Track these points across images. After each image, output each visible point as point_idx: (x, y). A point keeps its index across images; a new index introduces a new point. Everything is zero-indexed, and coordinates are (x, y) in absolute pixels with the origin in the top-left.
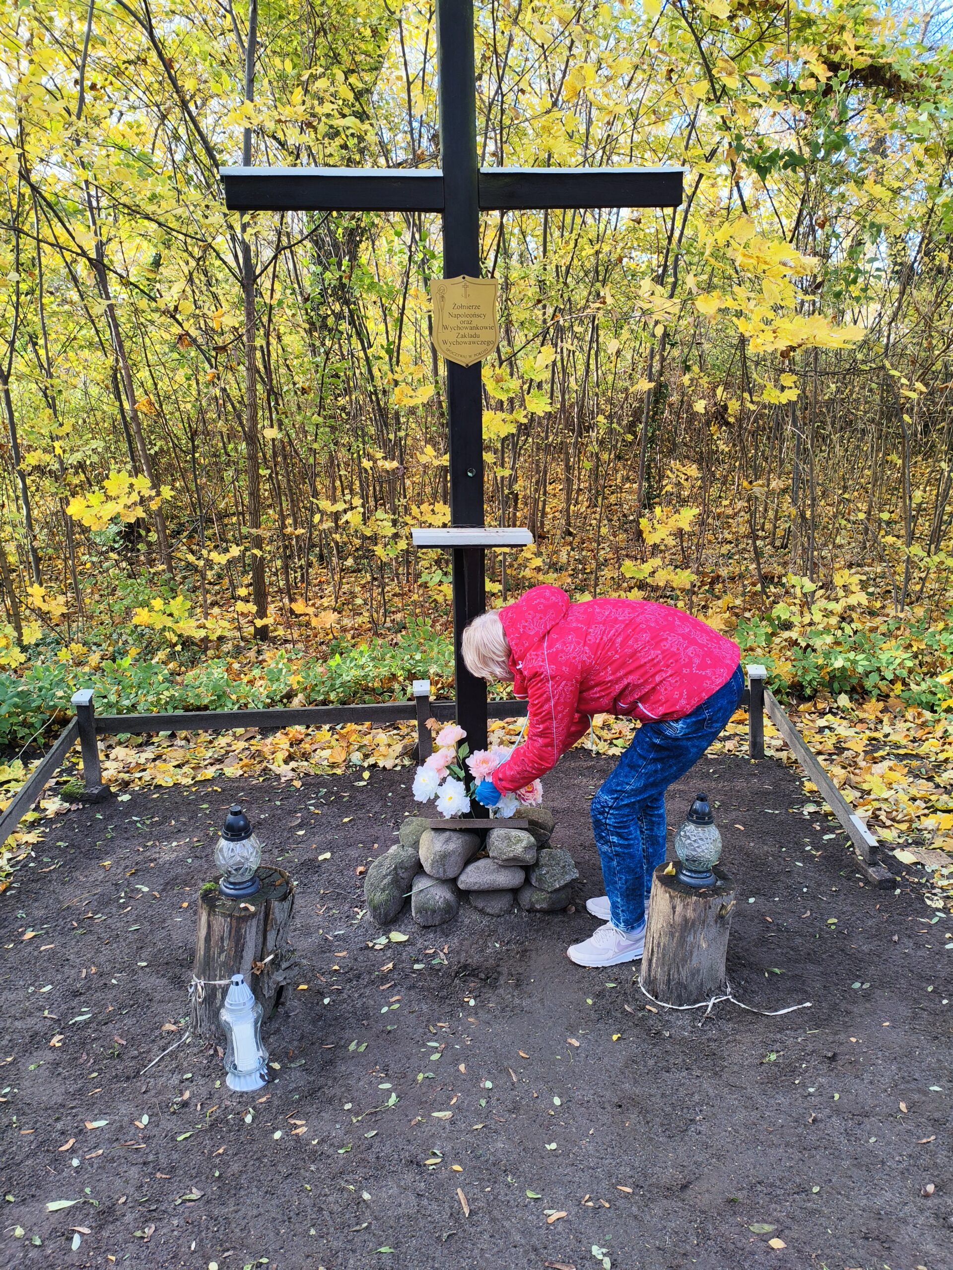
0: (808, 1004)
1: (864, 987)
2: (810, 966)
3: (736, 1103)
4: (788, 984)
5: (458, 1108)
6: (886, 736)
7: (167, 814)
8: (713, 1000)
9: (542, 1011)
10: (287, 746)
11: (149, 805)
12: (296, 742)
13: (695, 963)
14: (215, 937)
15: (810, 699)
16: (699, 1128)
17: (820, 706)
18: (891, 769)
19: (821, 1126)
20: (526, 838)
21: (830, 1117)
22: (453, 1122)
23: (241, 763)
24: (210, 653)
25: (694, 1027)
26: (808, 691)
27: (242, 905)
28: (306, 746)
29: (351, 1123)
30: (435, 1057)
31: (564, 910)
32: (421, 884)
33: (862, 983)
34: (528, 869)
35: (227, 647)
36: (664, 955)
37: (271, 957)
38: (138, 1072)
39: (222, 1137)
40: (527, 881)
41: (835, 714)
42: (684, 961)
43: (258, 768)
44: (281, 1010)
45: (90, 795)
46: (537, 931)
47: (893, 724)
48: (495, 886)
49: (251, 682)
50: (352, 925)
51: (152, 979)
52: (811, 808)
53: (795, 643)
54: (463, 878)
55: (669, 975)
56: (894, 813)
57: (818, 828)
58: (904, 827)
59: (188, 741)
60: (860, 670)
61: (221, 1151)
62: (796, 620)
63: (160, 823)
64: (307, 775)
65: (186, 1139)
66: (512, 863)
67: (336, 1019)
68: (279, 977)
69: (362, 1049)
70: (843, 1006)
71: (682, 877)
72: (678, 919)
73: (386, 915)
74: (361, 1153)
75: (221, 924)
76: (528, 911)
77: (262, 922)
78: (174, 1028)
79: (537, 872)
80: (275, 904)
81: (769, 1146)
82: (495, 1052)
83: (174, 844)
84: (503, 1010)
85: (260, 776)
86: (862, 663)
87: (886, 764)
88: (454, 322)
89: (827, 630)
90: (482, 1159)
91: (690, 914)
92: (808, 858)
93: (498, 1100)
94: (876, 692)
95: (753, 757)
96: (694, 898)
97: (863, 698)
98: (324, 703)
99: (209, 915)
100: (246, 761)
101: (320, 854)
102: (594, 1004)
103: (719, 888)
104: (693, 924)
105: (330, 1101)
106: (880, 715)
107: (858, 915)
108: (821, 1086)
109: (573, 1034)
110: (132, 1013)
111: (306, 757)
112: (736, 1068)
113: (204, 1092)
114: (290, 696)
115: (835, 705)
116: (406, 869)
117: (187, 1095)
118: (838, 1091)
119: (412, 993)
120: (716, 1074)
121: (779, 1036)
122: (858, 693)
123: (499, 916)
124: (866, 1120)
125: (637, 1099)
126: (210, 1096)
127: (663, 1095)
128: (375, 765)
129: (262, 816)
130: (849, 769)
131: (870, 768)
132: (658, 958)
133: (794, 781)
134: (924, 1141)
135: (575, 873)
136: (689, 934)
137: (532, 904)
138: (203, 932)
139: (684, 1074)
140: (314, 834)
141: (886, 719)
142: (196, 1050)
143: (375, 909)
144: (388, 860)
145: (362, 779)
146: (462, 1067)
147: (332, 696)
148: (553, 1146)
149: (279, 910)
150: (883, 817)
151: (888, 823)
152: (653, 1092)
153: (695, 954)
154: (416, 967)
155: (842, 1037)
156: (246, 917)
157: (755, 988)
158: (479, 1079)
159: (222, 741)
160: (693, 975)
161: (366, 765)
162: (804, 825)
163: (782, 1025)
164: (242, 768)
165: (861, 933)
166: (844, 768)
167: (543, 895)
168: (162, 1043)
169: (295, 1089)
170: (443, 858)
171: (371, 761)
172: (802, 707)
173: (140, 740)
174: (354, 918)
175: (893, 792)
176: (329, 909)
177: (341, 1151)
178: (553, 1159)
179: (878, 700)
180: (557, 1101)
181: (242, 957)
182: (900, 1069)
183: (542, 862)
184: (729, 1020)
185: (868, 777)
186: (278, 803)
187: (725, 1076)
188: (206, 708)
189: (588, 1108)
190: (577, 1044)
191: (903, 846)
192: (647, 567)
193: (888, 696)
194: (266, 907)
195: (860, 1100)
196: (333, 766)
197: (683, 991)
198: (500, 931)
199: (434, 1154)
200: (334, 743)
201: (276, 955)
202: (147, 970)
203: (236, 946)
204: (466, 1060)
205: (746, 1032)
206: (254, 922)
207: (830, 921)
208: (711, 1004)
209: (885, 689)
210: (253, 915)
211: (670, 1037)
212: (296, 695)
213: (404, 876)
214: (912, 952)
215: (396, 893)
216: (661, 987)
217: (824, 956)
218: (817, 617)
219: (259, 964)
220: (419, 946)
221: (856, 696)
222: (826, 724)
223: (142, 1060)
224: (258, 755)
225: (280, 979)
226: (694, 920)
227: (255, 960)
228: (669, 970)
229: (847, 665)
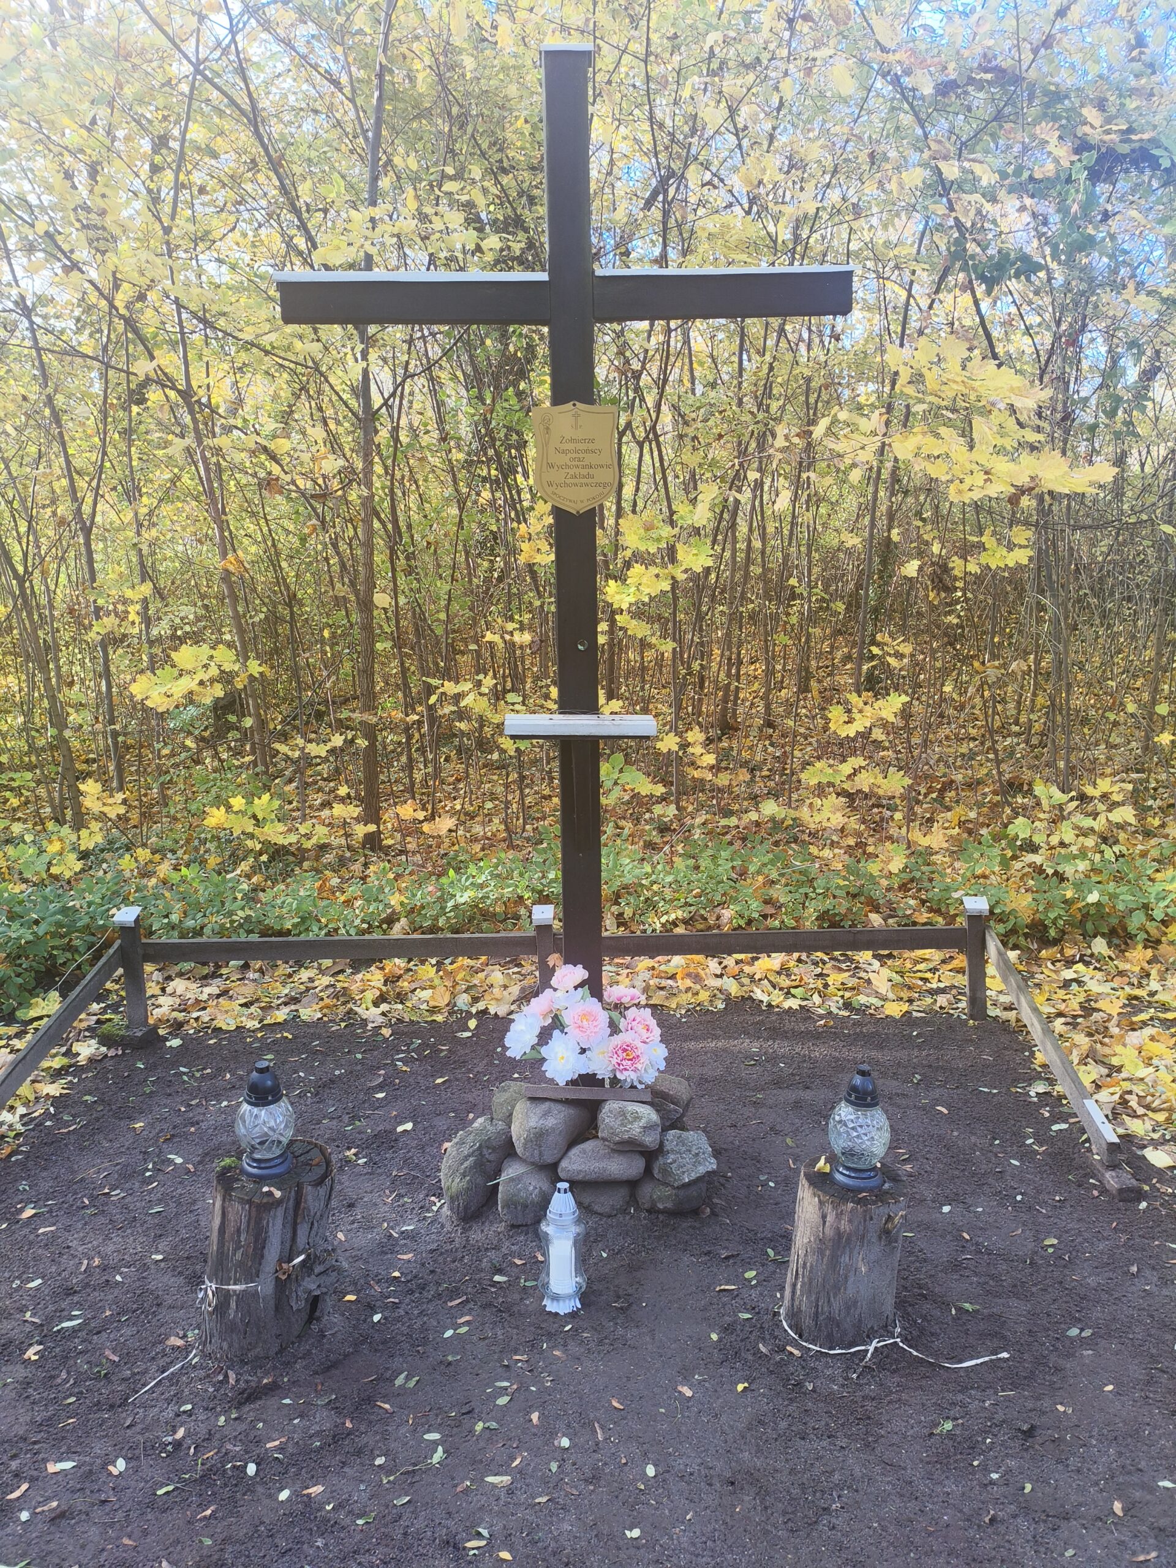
0: (1005, 1355)
1: (1084, 1334)
2: (1014, 1302)
3: (889, 1488)
4: (982, 1326)
5: (520, 1471)
6: (1152, 994)
7: (223, 1065)
8: (874, 1344)
9: (650, 1347)
10: (380, 984)
11: (203, 1054)
12: (392, 980)
13: (850, 1292)
14: (231, 1229)
15: (1055, 942)
16: (834, 1520)
17: (1069, 952)
18: (1152, 1039)
19: (1002, 1529)
20: (648, 1114)
21: (1015, 1516)
22: (510, 1491)
23: (321, 1004)
24: (306, 865)
25: (847, 1379)
26: (1052, 933)
27: (265, 1189)
28: (404, 984)
29: (381, 1485)
30: (503, 1401)
31: (696, 1212)
32: (511, 1171)
33: (1082, 1330)
34: (651, 1155)
35: (329, 858)
36: (811, 1280)
37: (302, 1257)
38: (126, 1399)
39: (214, 1494)
40: (648, 1171)
41: (1087, 964)
42: (837, 1288)
43: (342, 1010)
44: (315, 1327)
45: (132, 1038)
46: (659, 1238)
47: (1163, 979)
48: (606, 1175)
49: (348, 903)
50: (425, 1218)
52: (1040, 1088)
53: (1039, 870)
54: (564, 1164)
55: (817, 1306)
56: (1149, 1098)
57: (1047, 1115)
58: (1161, 1117)
59: (263, 973)
60: (1122, 906)
61: (208, 1512)
62: (1038, 839)
63: (211, 1077)
64: (400, 1021)
65: (167, 1493)
66: (628, 1147)
67: (384, 1342)
68: (310, 1284)
69: (412, 1384)
70: (1053, 1359)
71: (838, 1177)
72: (829, 1232)
73: (466, 1208)
74: (386, 1526)
75: (238, 1211)
76: (649, 1211)
77: (291, 1212)
78: (180, 1342)
79: (661, 1160)
80: (308, 1189)
81: (926, 1554)
82: (581, 1399)
83: (225, 1103)
84: (600, 1342)
85: (342, 1020)
86: (1126, 898)
87: (1148, 1031)
88: (564, 459)
89: (1083, 853)
90: (540, 1545)
91: (845, 1226)
92: (1026, 1155)
93: (574, 1464)
94: (1142, 936)
95: (972, 1017)
96: (851, 1205)
97: (1126, 944)
98: (434, 929)
99: (224, 1200)
100: (327, 1001)
101: (401, 1123)
102: (720, 1340)
103: (887, 1192)
104: (849, 1240)
105: (359, 1453)
106: (1146, 966)
107: (1086, 1235)
108: (1009, 1471)
109: (686, 1381)
110: (133, 1320)
111: (401, 998)
112: (895, 1439)
113: (202, 1429)
114: (391, 920)
115: (1089, 952)
116: (494, 1149)
117: (181, 1433)
118: (1030, 1481)
119: (487, 1313)
120: (867, 1445)
121: (960, 1397)
122: (1119, 937)
123: (609, 1216)
124: (1064, 1524)
125: (756, 1474)
126: (210, 1435)
127: (792, 1471)
128: (485, 1012)
129: (337, 1073)
130: (1097, 1037)
131: (1122, 1036)
132: (803, 1284)
133: (1023, 1050)
134: (1141, 1558)
135: (712, 1165)
136: (843, 1253)
137: (653, 1203)
138: (217, 1222)
139: (824, 1443)
140: (396, 1098)
141: (1154, 973)
142: (202, 1373)
143: (452, 1199)
144: (472, 1137)
145: (467, 1029)
146: (535, 1417)
147: (441, 922)
148: (636, 1533)
149: (312, 1197)
150: (1133, 1103)
151: (1141, 1111)
152: (778, 1465)
153: (851, 1280)
154: (497, 1278)
155: (1046, 1403)
156: (270, 1205)
157: (936, 1329)
158: (553, 1435)
159: (305, 975)
160: (848, 1308)
161: (474, 1010)
162: (1027, 1110)
163: (966, 1382)
164: (321, 1009)
165: (1087, 1260)
166: (1090, 1035)
167: (668, 1191)
168: (162, 1362)
169: (318, 1433)
170: (538, 1136)
171: (481, 1006)
172: (1044, 953)
173: (206, 971)
174: (428, 1211)
175: (1151, 1069)
176: (399, 1196)
177: (360, 1522)
178: (632, 1551)
179: (1145, 947)
180: (651, 1471)
181: (262, 1256)
182: (1120, 1454)
183: (668, 1146)
184: (895, 1371)
185: (1119, 1049)
186: (359, 1056)
187: (878, 1451)
188: (288, 933)
189: (688, 1483)
190: (689, 1393)
191: (1156, 1144)
192: (846, 768)
193: (1158, 942)
194: (297, 1193)
195: (1060, 1494)
196: (433, 1010)
197: (835, 1329)
198: (610, 1235)
199: (479, 1534)
200: (437, 982)
201: (308, 1256)
202: (162, 1264)
203: (256, 1241)
204: (542, 1407)
205: (916, 1389)
206: (280, 1212)
207: (1047, 1242)
208: (871, 1349)
209: (1154, 932)
210: (279, 1202)
211: (814, 1391)
212: (398, 920)
213: (492, 1157)
214: (1155, 1289)
215: (479, 1180)
216: (807, 1322)
217: (1034, 1289)
218: (1068, 836)
219: (285, 1266)
220: (504, 1250)
221: (1116, 941)
222: (1075, 976)
223: (134, 1383)
224: (345, 995)
225: (313, 1286)
226: (850, 1235)
227: (280, 1261)
228: (817, 1300)
229: (1105, 899)
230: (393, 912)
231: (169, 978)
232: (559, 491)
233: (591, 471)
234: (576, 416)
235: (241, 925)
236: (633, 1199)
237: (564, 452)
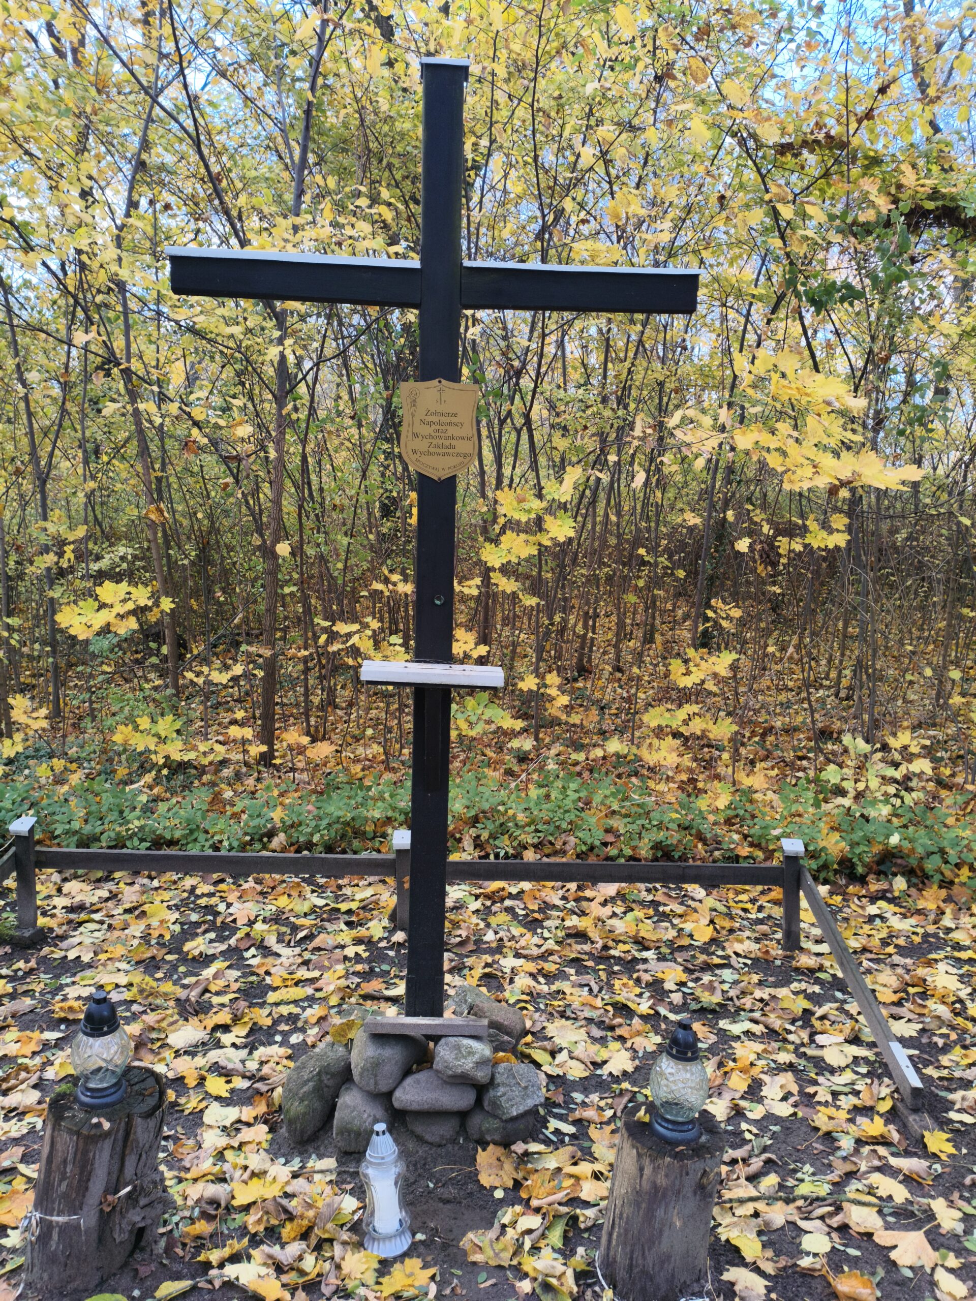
6: (948, 931)
13: (664, 1246)
14: (58, 1159)
15: (861, 879)
17: (873, 889)
20: (482, 1049)
24: (205, 777)
26: (859, 870)
27: (95, 1120)
32: (348, 1097)
34: (481, 1089)
35: (226, 772)
36: (626, 1231)
37: (128, 1189)
40: (479, 1101)
41: (889, 901)
42: (652, 1241)
44: (139, 1257)
45: (21, 938)
47: (956, 918)
48: (438, 1106)
49: (236, 816)
54: (398, 1094)
59: (152, 879)
60: (920, 850)
62: (848, 785)
66: (461, 1081)
68: (135, 1216)
71: (657, 1128)
72: (646, 1185)
73: (302, 1132)
75: (65, 1142)
76: (477, 1142)
77: (120, 1143)
79: (492, 1093)
80: (138, 1121)
86: (923, 842)
88: (427, 430)
89: (886, 799)
91: (661, 1180)
94: (938, 877)
96: (668, 1159)
97: (923, 883)
99: (53, 1130)
103: (703, 1146)
106: (942, 905)
116: (333, 1075)
122: (917, 876)
123: (440, 1146)
132: (619, 1236)
135: (540, 1098)
136: (660, 1206)
137: (482, 1134)
138: (46, 1151)
141: (948, 911)
143: (290, 1122)
144: (312, 1062)
149: (142, 1130)
153: (666, 1234)
156: (98, 1136)
160: (662, 1263)
167: (496, 1124)
170: (375, 1066)
172: (851, 889)
179: (940, 887)
181: (87, 1189)
183: (499, 1079)
192: (682, 714)
193: (952, 883)
194: (127, 1124)
197: (649, 1283)
198: (439, 1166)
201: (135, 1188)
203: (81, 1173)
206: (107, 1145)
209: (948, 873)
210: (108, 1134)
212: (277, 834)
213: (330, 1083)
215: (317, 1105)
216: (621, 1274)
218: (874, 783)
219: (110, 1198)
221: (914, 880)
222: (878, 912)
225: (137, 1218)
226: (666, 1189)
227: (106, 1192)
228: (632, 1252)
229: (906, 845)
230: (274, 828)
231: (65, 880)
232: (424, 459)
233: (454, 443)
234: (441, 391)
235: (135, 834)
236: (463, 1127)
237: (430, 424)
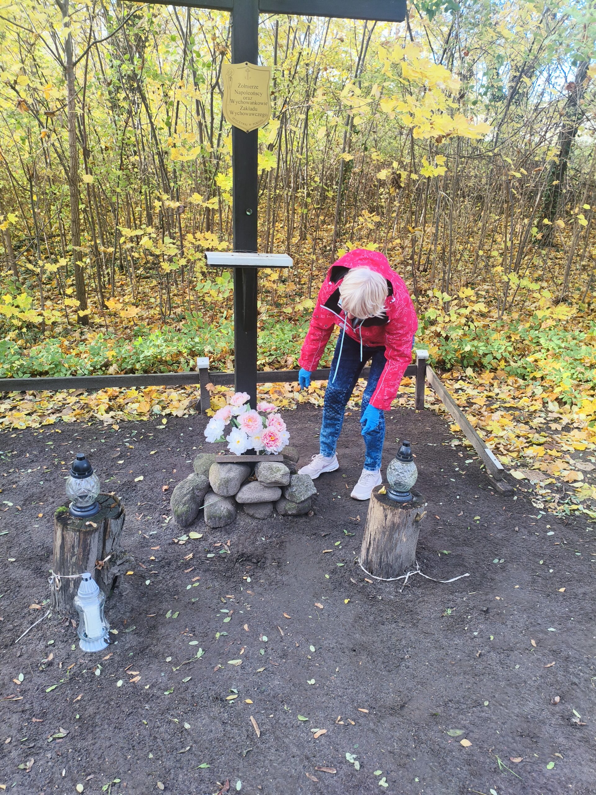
0: (467, 575)
1: (501, 562)
2: (466, 549)
3: (429, 645)
4: (454, 561)
5: (246, 657)
6: (497, 394)
7: (24, 449)
8: (409, 574)
9: (296, 584)
10: (107, 401)
11: (10, 443)
12: (113, 398)
13: (398, 551)
14: (68, 546)
15: (449, 370)
16: (407, 664)
17: (455, 375)
18: (502, 416)
19: (485, 658)
20: (284, 469)
21: (489, 652)
22: (243, 667)
23: (75, 413)
24: (47, 333)
25: (397, 592)
26: (449, 366)
27: (87, 523)
28: (120, 400)
29: (172, 672)
30: (227, 620)
31: (306, 514)
32: (210, 500)
33: (500, 560)
34: (284, 488)
35: (59, 329)
36: (378, 547)
37: (109, 557)
38: (14, 641)
39: (79, 687)
40: (283, 496)
41: (464, 380)
42: (391, 549)
43: (87, 416)
44: (116, 591)
46: (289, 528)
47: (499, 387)
48: (262, 499)
49: (78, 355)
50: (162, 527)
51: (20, 571)
52: (455, 442)
53: (438, 335)
54: (240, 495)
55: (381, 559)
56: (509, 446)
57: (462, 456)
58: (515, 455)
59: (35, 396)
60: (481, 352)
61: (79, 698)
62: (440, 319)
63: (18, 456)
64: (122, 421)
65: (52, 690)
66: (273, 485)
67: (156, 595)
68: (115, 570)
69: (176, 616)
70: (489, 575)
71: (391, 495)
72: (388, 523)
73: (186, 521)
74: (181, 694)
75: (72, 536)
76: (283, 515)
77: (102, 534)
78: (38, 607)
79: (290, 490)
80: (111, 521)
81: (454, 675)
82: (267, 615)
83: (30, 471)
84: (270, 584)
85: (88, 421)
86: (482, 348)
87: (499, 413)
88: (239, 98)
89: (459, 327)
90: (265, 693)
91: (397, 520)
92: (457, 476)
93: (272, 649)
94: (489, 367)
95: (417, 408)
96: (400, 510)
97: (481, 370)
98: (132, 371)
99: (63, 531)
100: (78, 411)
101: (136, 477)
102: (330, 578)
103: (415, 502)
104: (398, 526)
105: (156, 656)
106: (492, 381)
107: (493, 514)
108: (481, 631)
109: (318, 600)
110: (6, 596)
111: (121, 408)
112: (426, 620)
113: (63, 654)
114: (107, 365)
115: (464, 375)
116: (200, 490)
117: (51, 657)
118: (492, 634)
119: (207, 574)
120: (414, 625)
121: (451, 597)
122: (478, 367)
123: (264, 519)
124: (512, 653)
125: (365, 645)
126: (69, 656)
127: (382, 641)
128: (170, 414)
129: (92, 450)
130: (477, 417)
131: (491, 416)
132: (374, 548)
133: (444, 424)
134: (549, 665)
135: (314, 491)
136: (395, 533)
137: (286, 511)
138: (59, 542)
139: (394, 626)
140: (130, 463)
141: (495, 384)
142: (56, 623)
143: (178, 517)
144: (187, 484)
145: (162, 424)
146: (246, 627)
147: (138, 366)
148: (313, 682)
149: (114, 525)
150: (502, 449)
151: (505, 452)
152: (375, 639)
153: (398, 545)
154: (209, 556)
155: (490, 596)
156: (91, 531)
157: (433, 564)
158: (258, 635)
159: (60, 396)
160: (397, 559)
161: (164, 414)
162: (452, 453)
163: (453, 589)
164: (75, 416)
165: (495, 525)
166: (474, 416)
167: (294, 505)
168: (30, 618)
169: (130, 648)
170: (227, 482)
171: (167, 411)
172: (444, 376)
174: (162, 522)
175: (505, 432)
176: (144, 516)
177: (166, 693)
178: (314, 691)
179: (490, 372)
180: (312, 649)
181: (88, 559)
182: (529, 617)
183: (293, 484)
184: (419, 587)
185: (490, 423)
186: (103, 441)
187: (420, 626)
188: (47, 373)
189: (333, 653)
190: (322, 607)
191: (516, 467)
193: (496, 369)
194: (105, 523)
195: (507, 639)
196: (140, 414)
197: (390, 569)
198: (265, 529)
199: (232, 692)
200: (140, 399)
201: (113, 556)
202: (16, 564)
203: (84, 551)
204: (248, 622)
205: (430, 594)
206: (97, 534)
207: (476, 518)
208: (407, 577)
209: (495, 365)
210: (96, 530)
211: (382, 600)
212: (112, 365)
213: (199, 494)
214: (527, 538)
215: (194, 506)
216: (375, 566)
217: (474, 542)
218: (453, 317)
219: (100, 562)
220: (210, 541)
221: (477, 369)
222: (460, 387)
223: (16, 631)
224: (85, 407)
225: (116, 571)
226: (399, 524)
227: (98, 560)
228: (381, 556)
229: (473, 349)
232: (237, 117)
233: (256, 106)
236: (275, 509)
237: (241, 93)
